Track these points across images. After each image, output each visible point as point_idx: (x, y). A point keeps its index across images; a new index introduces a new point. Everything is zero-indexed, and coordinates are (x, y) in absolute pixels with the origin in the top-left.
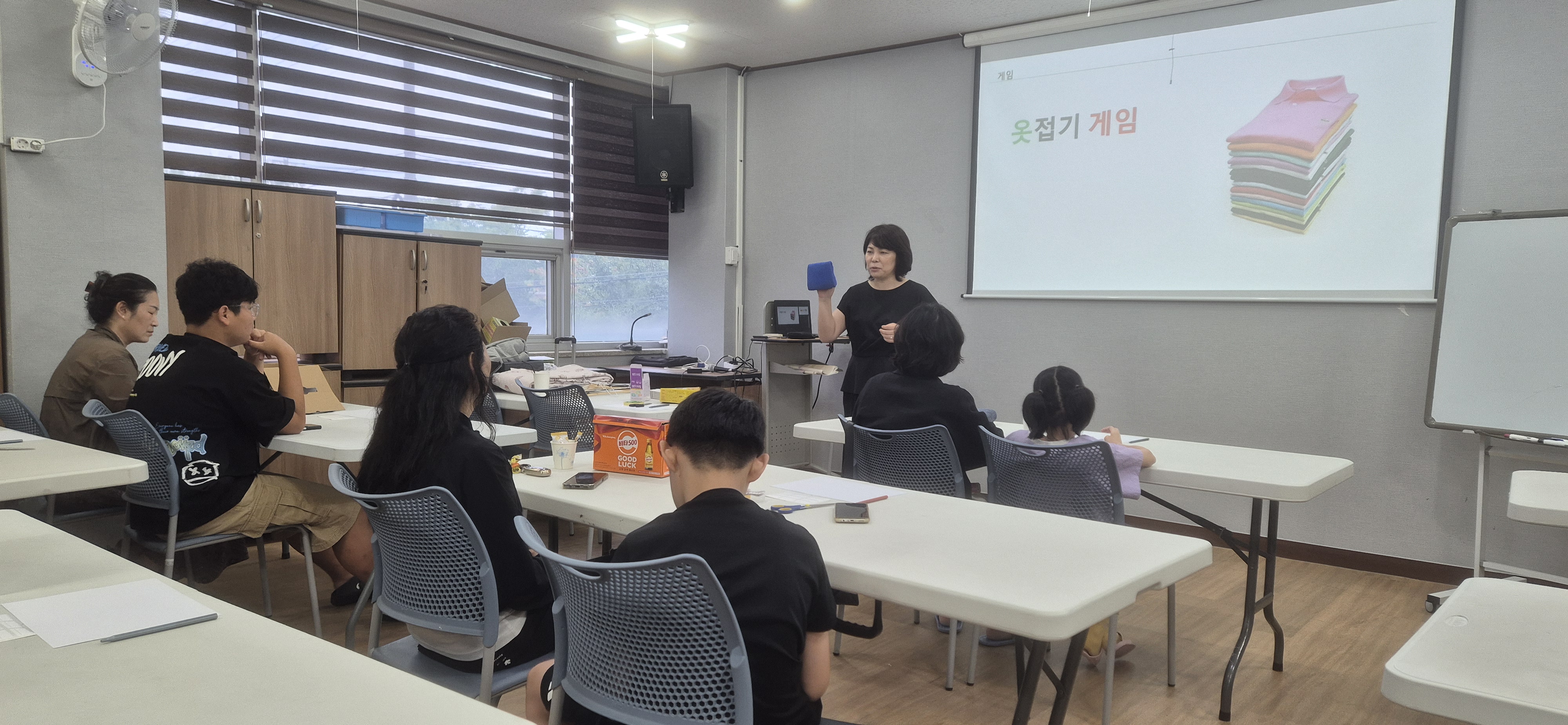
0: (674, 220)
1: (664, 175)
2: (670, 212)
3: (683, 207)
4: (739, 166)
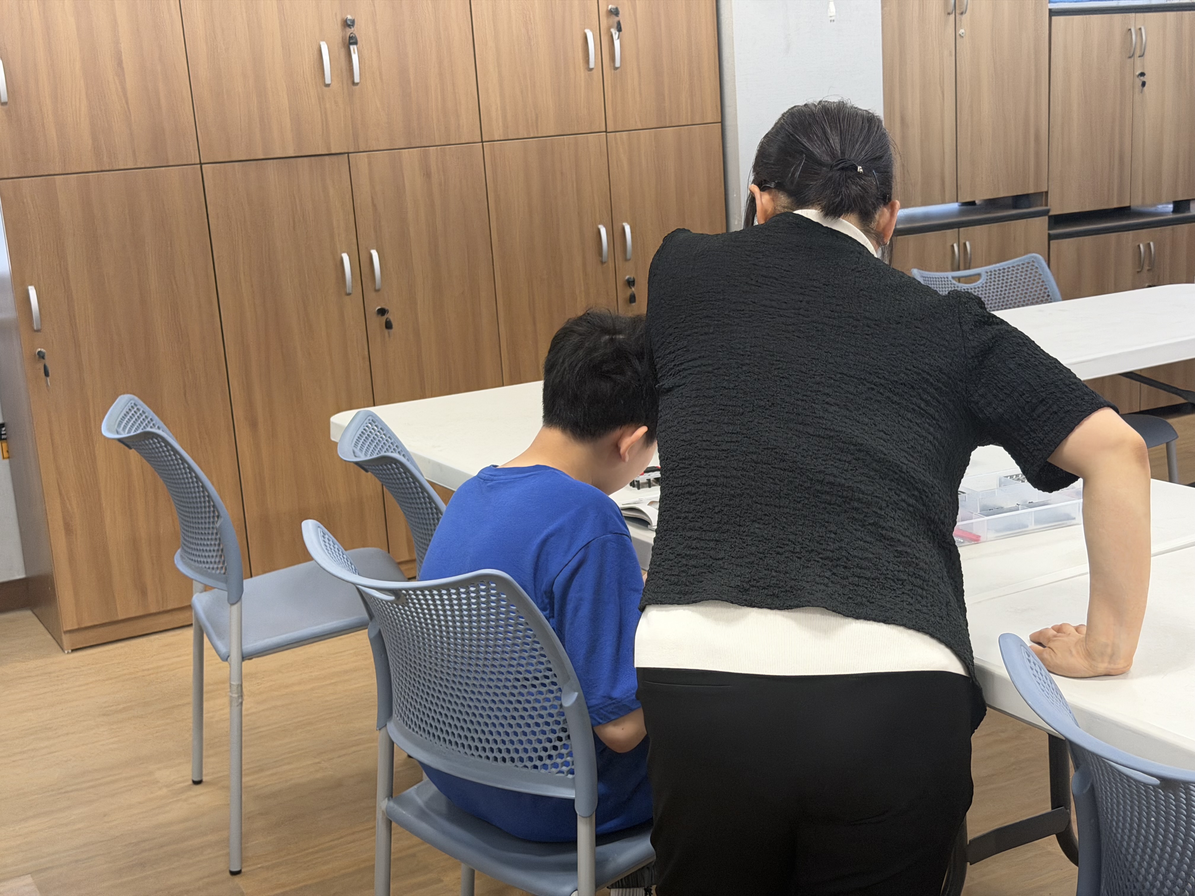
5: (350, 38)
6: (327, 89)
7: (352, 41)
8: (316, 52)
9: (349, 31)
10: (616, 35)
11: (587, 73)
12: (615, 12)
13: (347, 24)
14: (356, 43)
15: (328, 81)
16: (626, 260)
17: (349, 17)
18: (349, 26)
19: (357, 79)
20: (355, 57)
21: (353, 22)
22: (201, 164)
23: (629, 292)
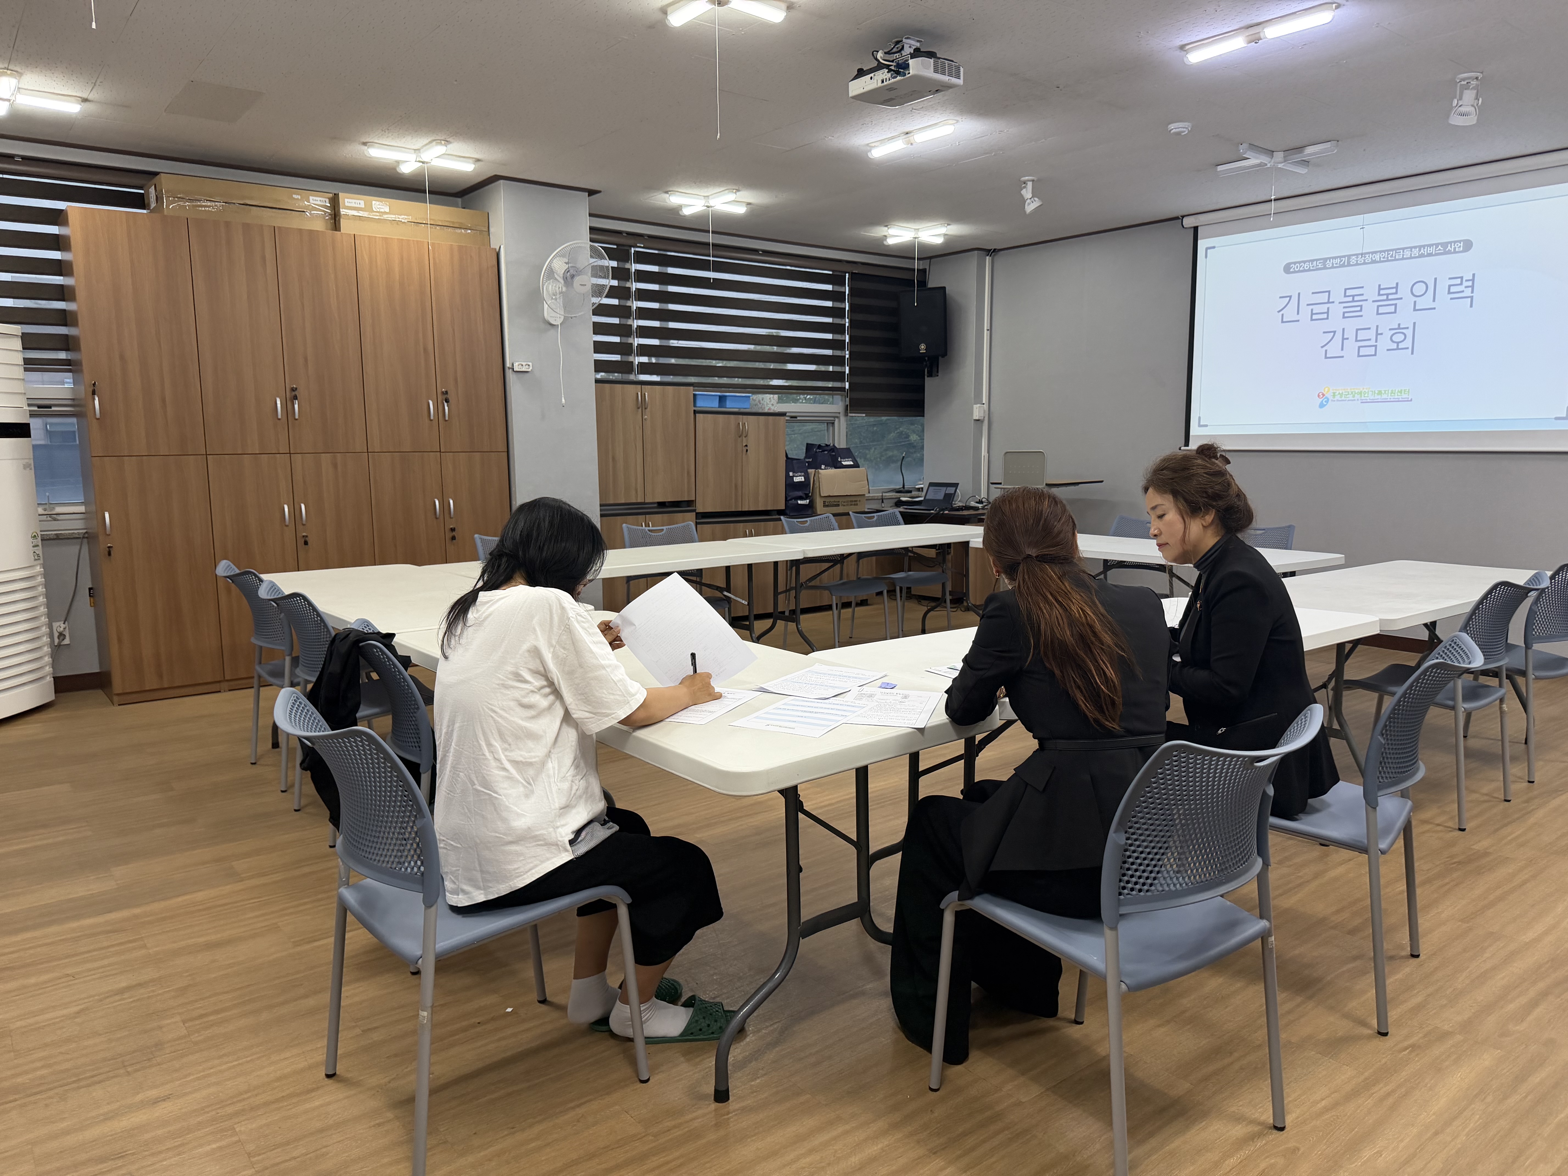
0: (930, 383)
1: (923, 347)
2: (926, 377)
3: (938, 372)
4: (986, 334)
5: (294, 396)
6: (278, 421)
7: (295, 398)
8: (274, 403)
9: (294, 393)
10: (446, 404)
11: (429, 422)
12: (446, 393)
13: (293, 390)
14: (297, 399)
15: (280, 417)
16: (451, 518)
17: (294, 386)
18: (294, 391)
19: (297, 417)
20: (296, 406)
21: (296, 389)
22: (206, 455)
23: (452, 534)
